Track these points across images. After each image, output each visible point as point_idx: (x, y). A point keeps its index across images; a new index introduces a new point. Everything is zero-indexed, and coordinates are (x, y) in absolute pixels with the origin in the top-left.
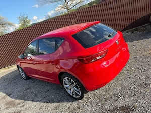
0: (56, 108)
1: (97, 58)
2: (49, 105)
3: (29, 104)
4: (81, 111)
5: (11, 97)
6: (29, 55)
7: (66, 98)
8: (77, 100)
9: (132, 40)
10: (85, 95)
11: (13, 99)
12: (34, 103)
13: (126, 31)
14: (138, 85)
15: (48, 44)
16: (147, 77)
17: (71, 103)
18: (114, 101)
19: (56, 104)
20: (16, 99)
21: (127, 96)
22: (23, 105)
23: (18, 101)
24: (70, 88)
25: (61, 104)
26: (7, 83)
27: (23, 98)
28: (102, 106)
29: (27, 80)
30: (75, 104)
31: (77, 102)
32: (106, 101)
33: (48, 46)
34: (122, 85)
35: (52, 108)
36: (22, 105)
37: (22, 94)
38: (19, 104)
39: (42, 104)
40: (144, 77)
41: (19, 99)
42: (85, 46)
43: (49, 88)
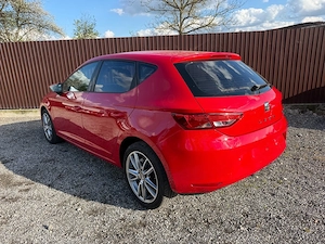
0: (94, 212)
1: (216, 124)
2: (83, 202)
3: (41, 189)
4: (146, 232)
5: (7, 167)
6: (73, 89)
7: (123, 199)
8: (145, 207)
9: (298, 125)
10: (165, 199)
11: (11, 172)
12: (52, 191)
13: (290, 106)
14: (288, 214)
15: (120, 80)
16: (312, 203)
17: (129, 211)
18: (226, 231)
19: (97, 205)
20: (17, 172)
21: (257, 229)
22: (26, 187)
23: (19, 178)
24: (138, 176)
25: (108, 207)
26: (10, 139)
27: (33, 174)
28: (196, 235)
29: (52, 142)
30: (138, 215)
31: (143, 212)
32: (208, 227)
33: (119, 84)
34: (252, 205)
35: (87, 209)
36: (24, 187)
37: (32, 167)
38: (20, 184)
39: (68, 196)
40: (304, 201)
41: (24, 175)
42: (197, 92)
43: (93, 170)
